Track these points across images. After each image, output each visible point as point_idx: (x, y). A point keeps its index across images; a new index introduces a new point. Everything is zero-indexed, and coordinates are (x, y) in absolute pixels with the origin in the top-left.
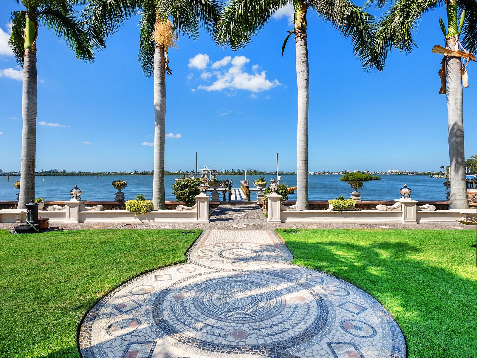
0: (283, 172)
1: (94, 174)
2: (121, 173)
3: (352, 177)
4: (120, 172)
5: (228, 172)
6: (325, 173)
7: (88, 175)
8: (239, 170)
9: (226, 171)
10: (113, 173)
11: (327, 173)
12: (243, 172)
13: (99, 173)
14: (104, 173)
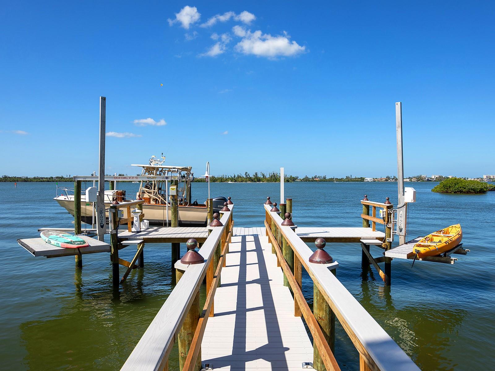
0: (325, 178)
1: (26, 180)
2: (70, 179)
3: (457, 186)
4: (68, 177)
5: (239, 177)
6: (389, 179)
7: (18, 181)
8: (256, 174)
9: (236, 176)
10: (57, 178)
11: (393, 179)
12: (262, 177)
13: (35, 178)
14: (42, 178)
